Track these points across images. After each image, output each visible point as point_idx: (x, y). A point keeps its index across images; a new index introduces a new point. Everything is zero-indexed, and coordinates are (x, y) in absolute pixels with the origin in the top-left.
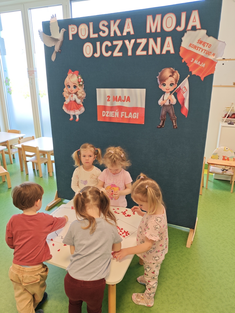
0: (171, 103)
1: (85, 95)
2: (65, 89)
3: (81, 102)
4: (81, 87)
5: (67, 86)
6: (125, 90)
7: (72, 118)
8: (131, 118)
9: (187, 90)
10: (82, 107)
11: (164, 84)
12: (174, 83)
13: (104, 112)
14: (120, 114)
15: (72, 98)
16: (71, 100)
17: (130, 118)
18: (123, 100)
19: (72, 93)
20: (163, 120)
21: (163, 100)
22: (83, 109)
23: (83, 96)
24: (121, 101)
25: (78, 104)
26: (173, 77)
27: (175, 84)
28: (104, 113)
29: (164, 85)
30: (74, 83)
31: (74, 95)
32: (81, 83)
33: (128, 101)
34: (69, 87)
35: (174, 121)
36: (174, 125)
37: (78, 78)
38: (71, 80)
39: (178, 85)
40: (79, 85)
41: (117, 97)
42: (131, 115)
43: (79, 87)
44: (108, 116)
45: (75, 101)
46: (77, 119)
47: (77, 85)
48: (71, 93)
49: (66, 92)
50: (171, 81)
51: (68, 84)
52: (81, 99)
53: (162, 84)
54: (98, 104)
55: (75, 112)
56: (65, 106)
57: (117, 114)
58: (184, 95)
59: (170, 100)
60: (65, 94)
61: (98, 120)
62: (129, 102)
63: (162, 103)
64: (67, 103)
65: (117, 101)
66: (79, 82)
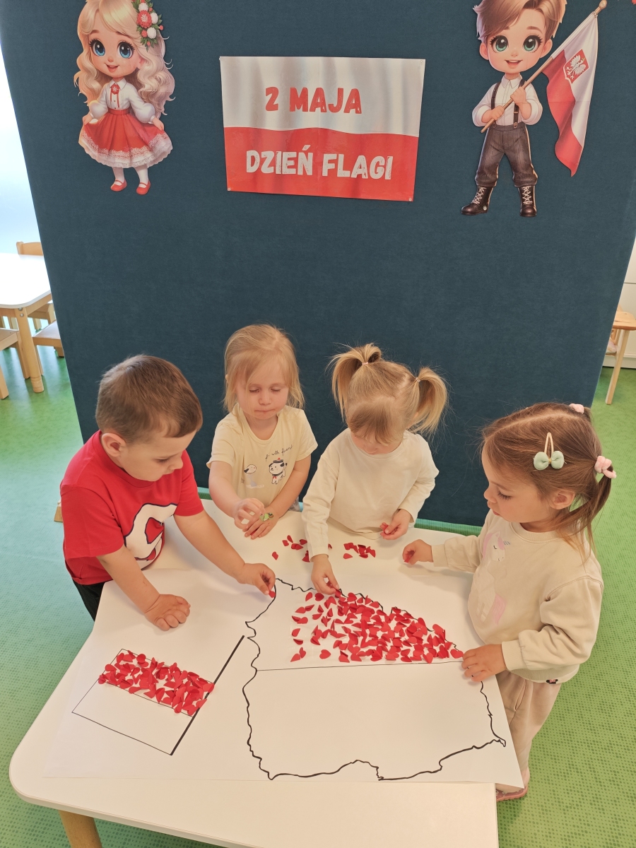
0: (520, 119)
1: (171, 88)
2: (83, 60)
3: (156, 114)
4: (150, 49)
5: (91, 45)
6: (341, 63)
7: (120, 181)
8: (364, 177)
9: (587, 67)
10: (159, 135)
11: (503, 41)
12: (542, 36)
13: (255, 153)
14: (317, 165)
15: (114, 97)
16: (114, 106)
17: (360, 176)
18: (331, 106)
19: (117, 79)
20: (485, 183)
21: (493, 106)
22: (164, 145)
23: (162, 90)
24: (322, 111)
25: (146, 125)
26: (541, 11)
27: (543, 40)
28: (253, 159)
29: (501, 43)
30: (119, 33)
31: (122, 83)
32: (152, 33)
33: (353, 111)
34: (101, 49)
35: (526, 189)
36: (526, 203)
37: (137, 7)
38: (107, 17)
39: (557, 43)
40: (143, 42)
41: (305, 91)
42: (364, 165)
43: (142, 50)
44: (271, 170)
45: (130, 110)
46: (141, 186)
47: (136, 41)
48: (108, 78)
49: (87, 71)
50: (531, 28)
51: (93, 36)
52: (153, 100)
53: (491, 38)
54: (228, 123)
55: (131, 156)
56: (89, 135)
57: (306, 163)
58: (574, 86)
59: (517, 108)
60: (85, 82)
61: (229, 189)
62: (357, 112)
63: (487, 117)
64: (94, 121)
65: (305, 110)
66: (142, 28)
